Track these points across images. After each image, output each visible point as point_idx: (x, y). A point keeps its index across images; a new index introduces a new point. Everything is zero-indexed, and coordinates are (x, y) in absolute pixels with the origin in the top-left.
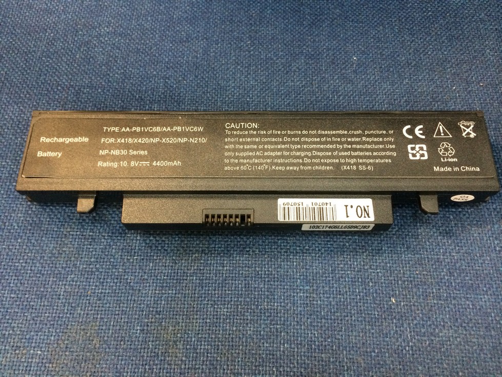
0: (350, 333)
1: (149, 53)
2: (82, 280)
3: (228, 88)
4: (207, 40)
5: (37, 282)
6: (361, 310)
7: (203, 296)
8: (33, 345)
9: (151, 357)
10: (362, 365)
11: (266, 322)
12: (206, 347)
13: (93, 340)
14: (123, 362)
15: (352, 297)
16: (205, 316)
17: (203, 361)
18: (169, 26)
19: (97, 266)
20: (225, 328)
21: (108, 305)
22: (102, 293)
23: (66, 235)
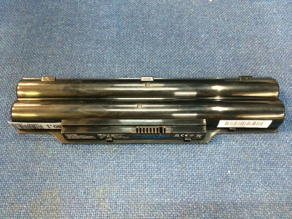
0: (205, 191)
1: (86, 35)
2: (49, 164)
3: (131, 54)
4: (118, 27)
5: (23, 166)
6: (211, 178)
7: (120, 172)
8: (21, 202)
9: (90, 207)
10: (213, 209)
11: (156, 186)
12: (122, 201)
13: (56, 199)
14: (74, 211)
15: (205, 171)
16: (121, 184)
17: (121, 209)
18: (97, 20)
19: (58, 156)
20: (132, 190)
21: (65, 178)
22: (61, 171)
23: (39, 139)
